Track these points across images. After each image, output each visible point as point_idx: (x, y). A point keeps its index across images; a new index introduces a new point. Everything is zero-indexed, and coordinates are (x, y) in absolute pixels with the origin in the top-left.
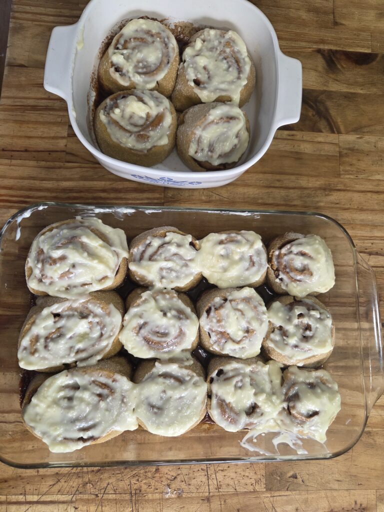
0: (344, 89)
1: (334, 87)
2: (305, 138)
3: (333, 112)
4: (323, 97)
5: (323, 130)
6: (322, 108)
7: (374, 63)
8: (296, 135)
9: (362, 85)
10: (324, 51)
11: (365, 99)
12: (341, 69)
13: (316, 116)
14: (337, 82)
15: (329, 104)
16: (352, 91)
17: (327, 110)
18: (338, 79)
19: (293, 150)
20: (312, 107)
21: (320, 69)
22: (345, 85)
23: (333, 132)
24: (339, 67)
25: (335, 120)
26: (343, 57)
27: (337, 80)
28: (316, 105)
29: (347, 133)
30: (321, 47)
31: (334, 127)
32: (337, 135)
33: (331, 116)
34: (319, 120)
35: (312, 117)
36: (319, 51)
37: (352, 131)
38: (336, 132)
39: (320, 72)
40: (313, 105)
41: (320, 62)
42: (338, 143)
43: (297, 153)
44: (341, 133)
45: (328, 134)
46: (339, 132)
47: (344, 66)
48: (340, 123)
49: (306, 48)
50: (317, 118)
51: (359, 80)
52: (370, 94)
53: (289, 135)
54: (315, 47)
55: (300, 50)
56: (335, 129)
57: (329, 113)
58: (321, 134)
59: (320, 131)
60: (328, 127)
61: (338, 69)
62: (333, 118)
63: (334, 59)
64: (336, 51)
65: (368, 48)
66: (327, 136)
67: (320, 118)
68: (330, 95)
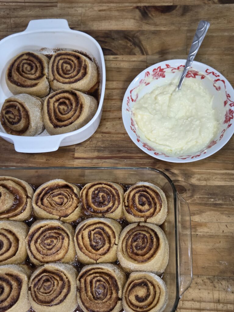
0: (152, 28)
1: (146, 27)
2: (124, 59)
3: (144, 43)
4: (138, 34)
5: (137, 54)
6: (137, 41)
7: (174, 11)
8: (119, 58)
9: (165, 25)
10: (141, 7)
11: (166, 33)
12: (152, 17)
13: (133, 46)
14: (148, 25)
15: (142, 38)
16: (158, 29)
17: (140, 42)
18: (149, 23)
19: (116, 67)
20: (130, 40)
21: (137, 18)
22: (153, 26)
23: (143, 54)
24: (150, 15)
25: (145, 47)
26: (153, 10)
27: (148, 24)
28: (133, 39)
30: (139, 5)
31: (144, 51)
32: (146, 56)
34: (134, 48)
35: (130, 47)
36: (137, 7)
37: (156, 53)
38: (145, 54)
39: (137, 20)
40: (132, 40)
41: (138, 13)
42: (146, 61)
43: (118, 68)
44: (149, 55)
45: (140, 56)
46: (147, 54)
47: (154, 15)
48: (148, 49)
49: (129, 6)
50: (133, 47)
51: (163, 22)
52: (170, 30)
53: (114, 58)
54: (135, 5)
55: (125, 8)
56: (144, 53)
57: (142, 44)
58: (135, 56)
59: (135, 54)
60: (140, 52)
61: (149, 17)
62: (144, 46)
63: (147, 11)
64: (149, 7)
65: (171, 2)
66: (139, 57)
67: (135, 47)
68: (142, 32)
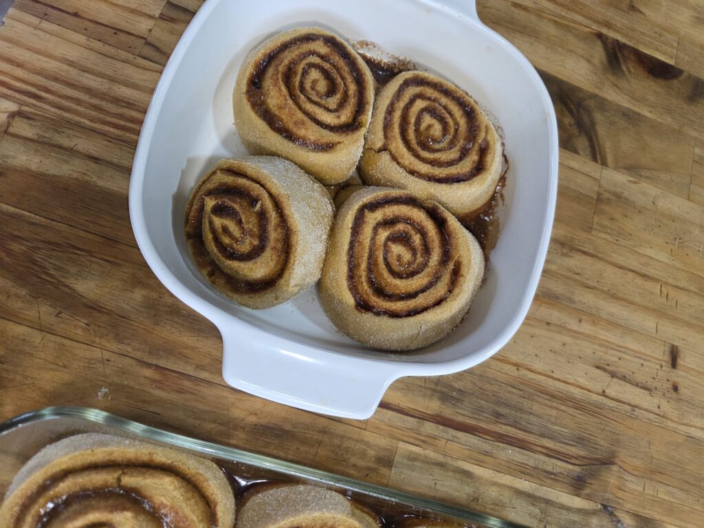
0: (624, 102)
1: (611, 95)
3: (601, 131)
4: (591, 103)
5: (581, 152)
6: (586, 119)
7: (675, 82)
9: (653, 106)
10: (607, 38)
11: (652, 127)
12: (627, 73)
13: (575, 127)
14: (616, 89)
15: (598, 116)
16: (636, 109)
17: (593, 124)
18: (619, 85)
20: (571, 112)
21: (596, 61)
22: (626, 97)
23: (595, 159)
24: (624, 69)
25: (601, 143)
26: (632, 57)
27: (617, 86)
28: (578, 112)
29: (616, 168)
30: (604, 31)
31: (598, 153)
32: (601, 166)
33: (596, 135)
34: (577, 134)
35: (568, 127)
36: (600, 36)
37: (624, 168)
38: (599, 161)
39: (594, 66)
40: (574, 110)
41: (599, 53)
42: (598, 178)
44: (607, 166)
45: (586, 160)
46: (604, 163)
47: (632, 70)
48: (608, 150)
49: (581, 24)
50: (575, 131)
51: (648, 96)
52: (661, 123)
54: (595, 27)
55: (572, 25)
56: (598, 156)
57: (595, 130)
58: (577, 156)
59: (576, 152)
60: (588, 149)
61: (622, 71)
62: (600, 139)
63: (619, 55)
64: (625, 45)
65: (671, 57)
66: (585, 162)
67: (580, 132)
68: (603, 104)
